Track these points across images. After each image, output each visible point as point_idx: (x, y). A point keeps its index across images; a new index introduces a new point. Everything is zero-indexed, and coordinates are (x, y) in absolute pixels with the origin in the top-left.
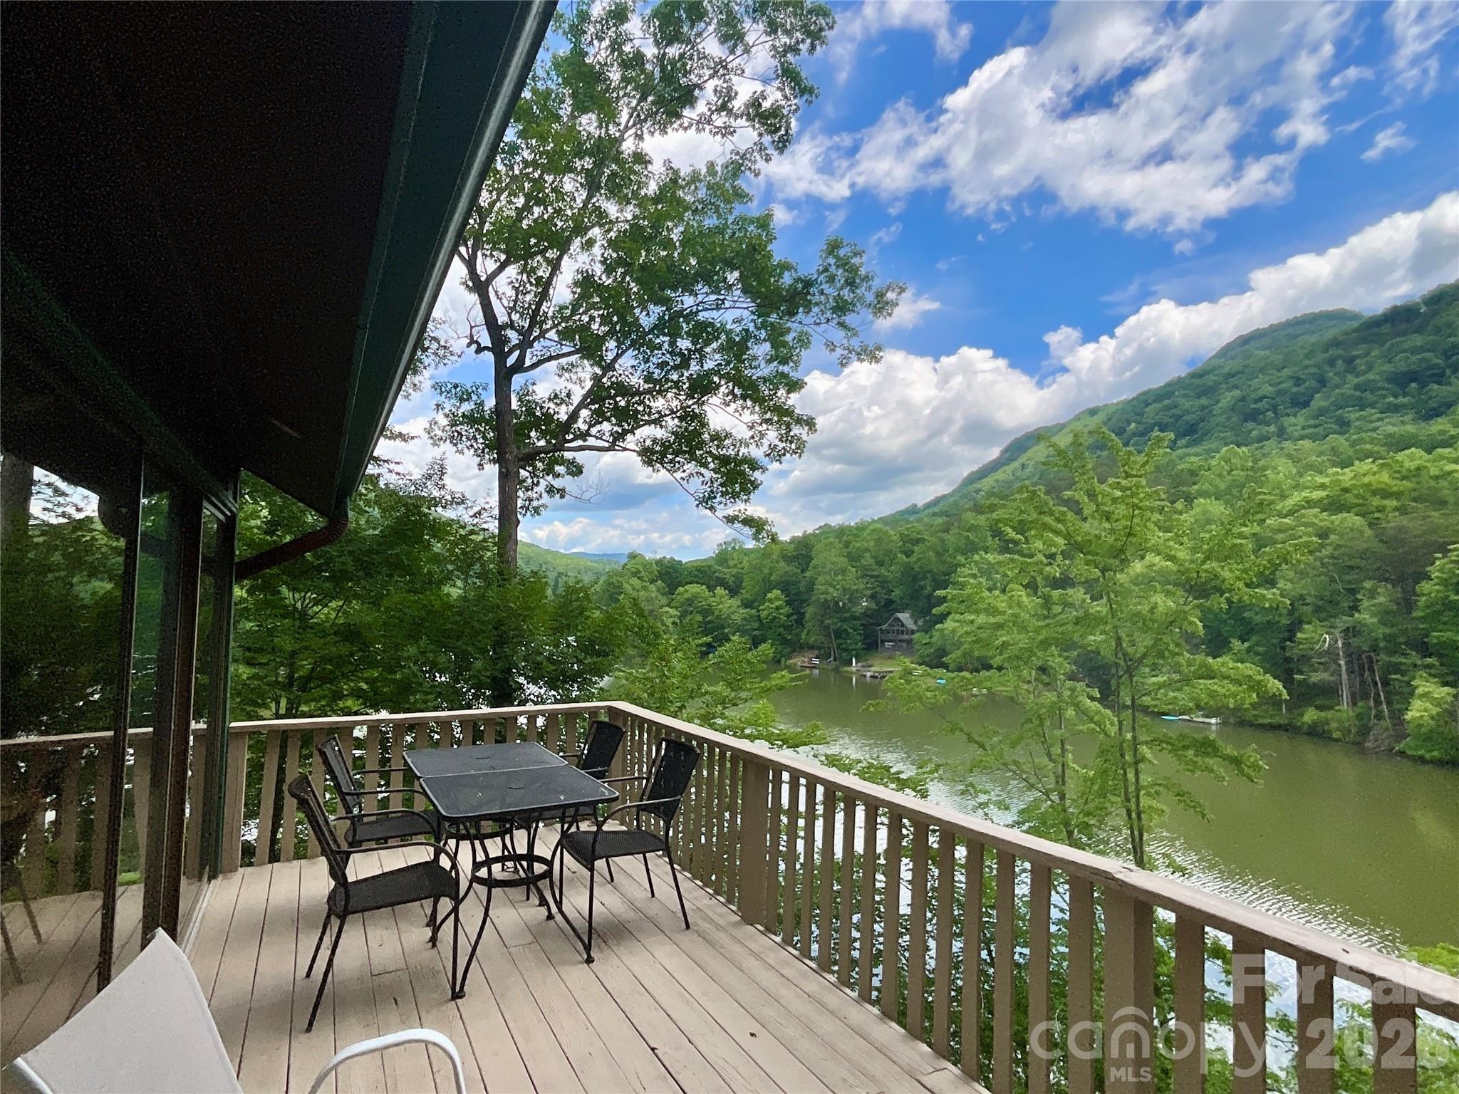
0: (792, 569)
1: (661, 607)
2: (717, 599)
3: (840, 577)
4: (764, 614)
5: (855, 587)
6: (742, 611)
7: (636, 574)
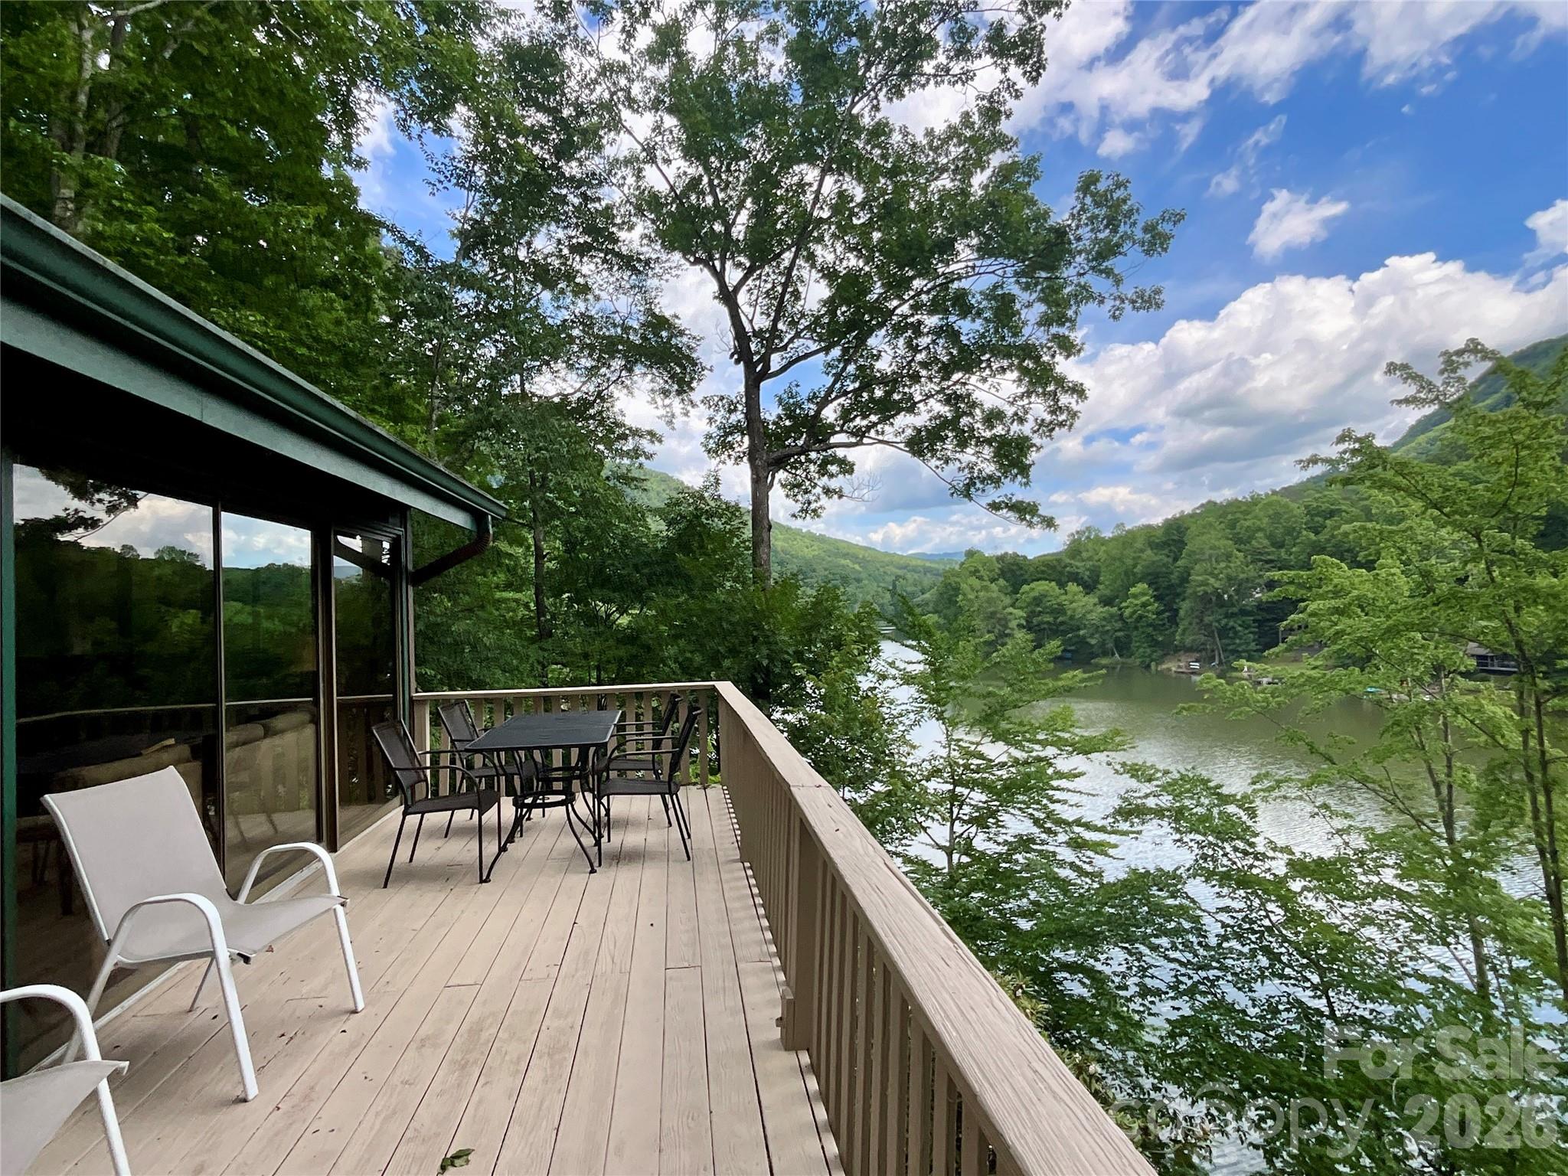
0: (1161, 557)
1: (1004, 608)
2: (1069, 597)
3: (1222, 565)
4: (1127, 612)
5: (1242, 576)
6: (1099, 609)
7: (975, 573)
